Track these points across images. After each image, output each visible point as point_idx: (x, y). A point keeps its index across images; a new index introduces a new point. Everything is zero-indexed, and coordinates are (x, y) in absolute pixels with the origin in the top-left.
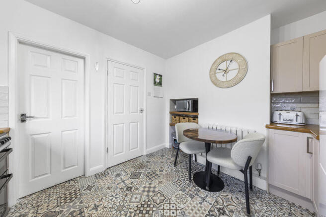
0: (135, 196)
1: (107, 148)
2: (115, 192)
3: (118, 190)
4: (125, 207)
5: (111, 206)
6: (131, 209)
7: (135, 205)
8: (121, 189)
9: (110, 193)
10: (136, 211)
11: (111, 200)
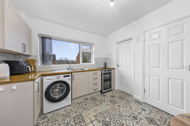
0: (130, 122)
1: (145, 89)
2: (129, 111)
3: (131, 112)
4: (122, 117)
5: (121, 111)
6: (121, 120)
7: (124, 123)
8: (133, 113)
9: (128, 109)
10: (121, 123)
11: (124, 110)
